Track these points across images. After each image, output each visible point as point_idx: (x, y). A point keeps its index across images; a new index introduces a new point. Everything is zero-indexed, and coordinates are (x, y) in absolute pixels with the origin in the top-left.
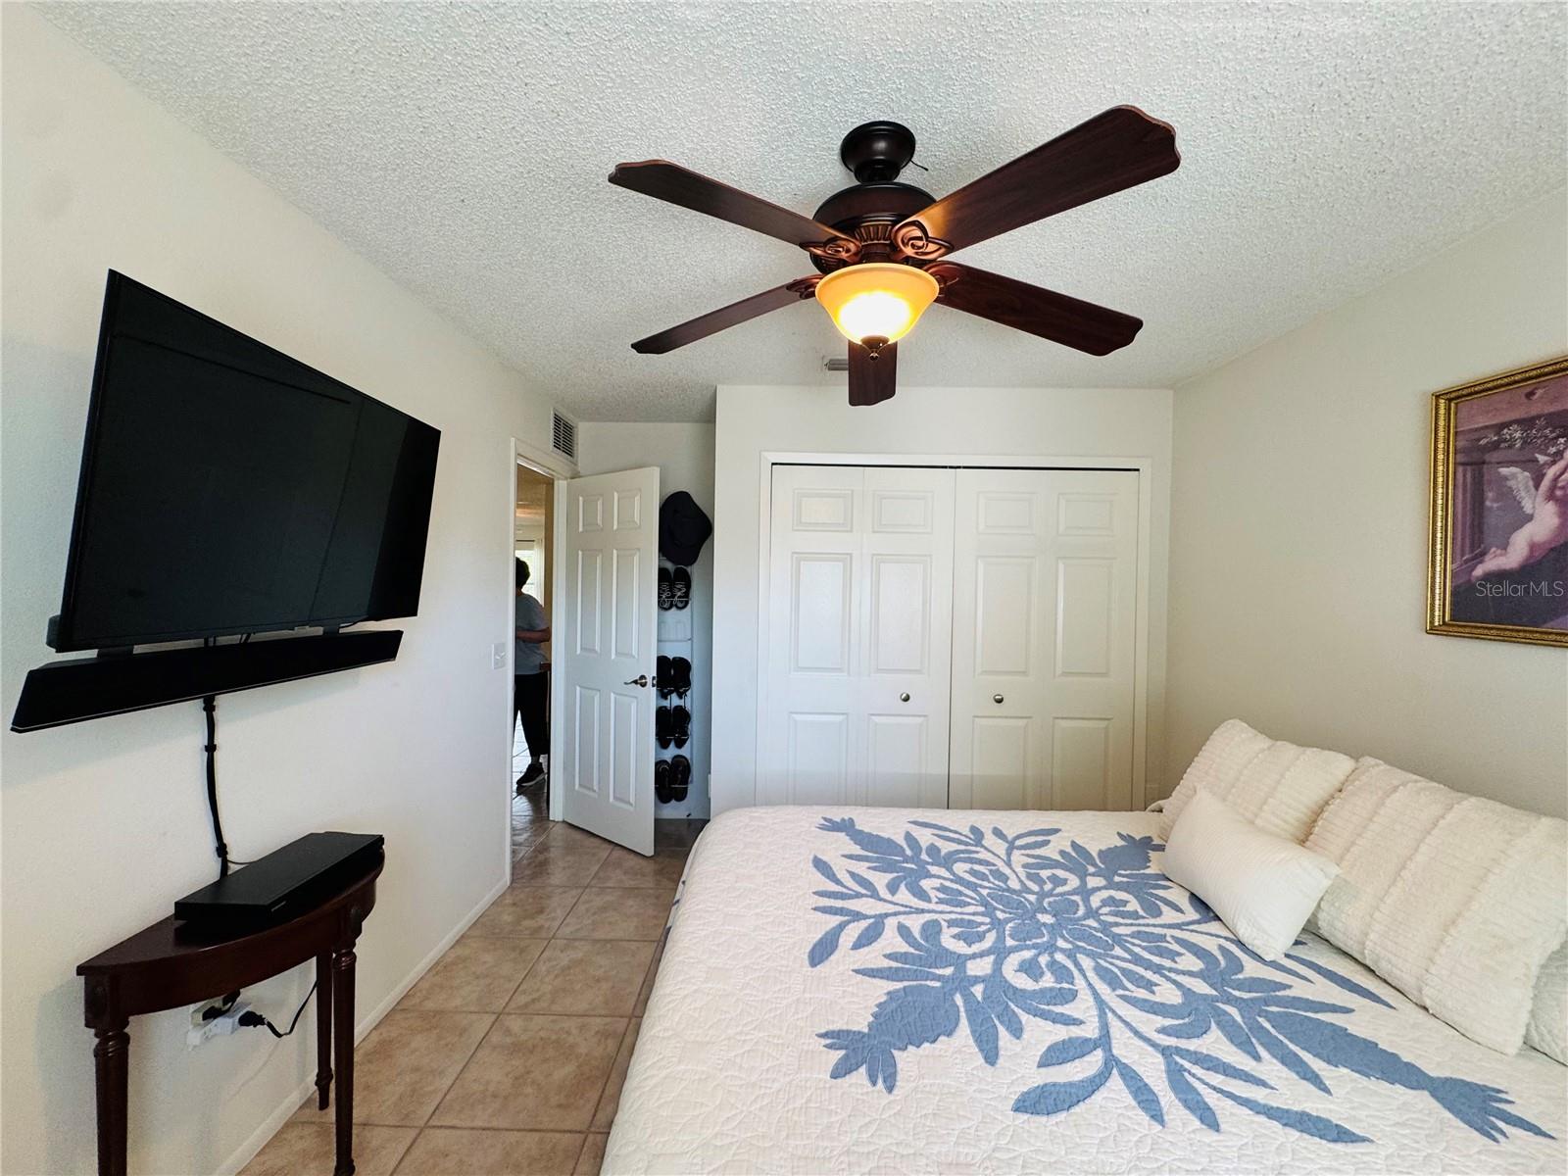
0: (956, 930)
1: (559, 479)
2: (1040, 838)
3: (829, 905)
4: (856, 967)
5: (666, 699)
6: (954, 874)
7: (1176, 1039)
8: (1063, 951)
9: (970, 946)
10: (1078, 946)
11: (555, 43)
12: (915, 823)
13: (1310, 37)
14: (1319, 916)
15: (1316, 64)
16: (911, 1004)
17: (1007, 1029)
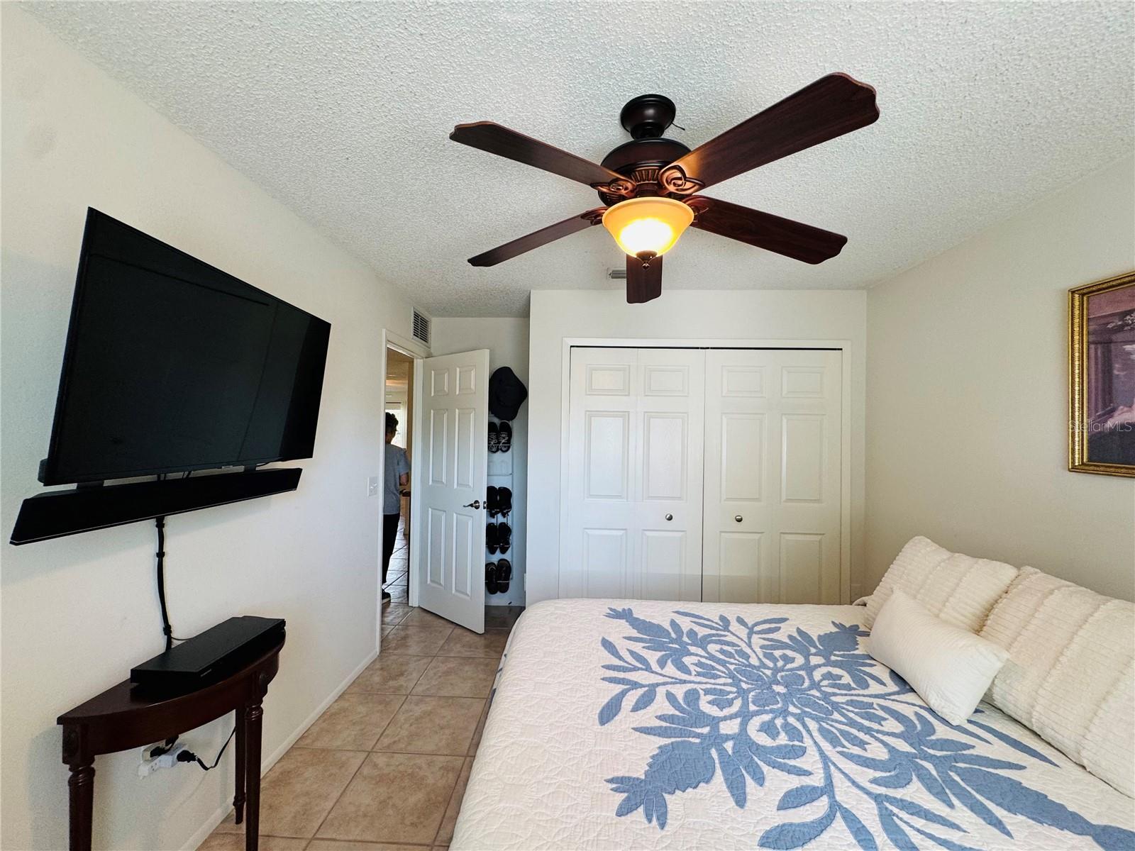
0: (710, 697)
1: (417, 359)
2: (773, 625)
3: (614, 676)
4: (635, 726)
5: (494, 517)
6: (708, 653)
7: (884, 789)
8: (794, 715)
9: (722, 710)
10: (805, 712)
11: (413, 42)
12: (678, 612)
13: (974, 23)
14: (994, 691)
15: (979, 44)
16: (678, 756)
17: (753, 778)
